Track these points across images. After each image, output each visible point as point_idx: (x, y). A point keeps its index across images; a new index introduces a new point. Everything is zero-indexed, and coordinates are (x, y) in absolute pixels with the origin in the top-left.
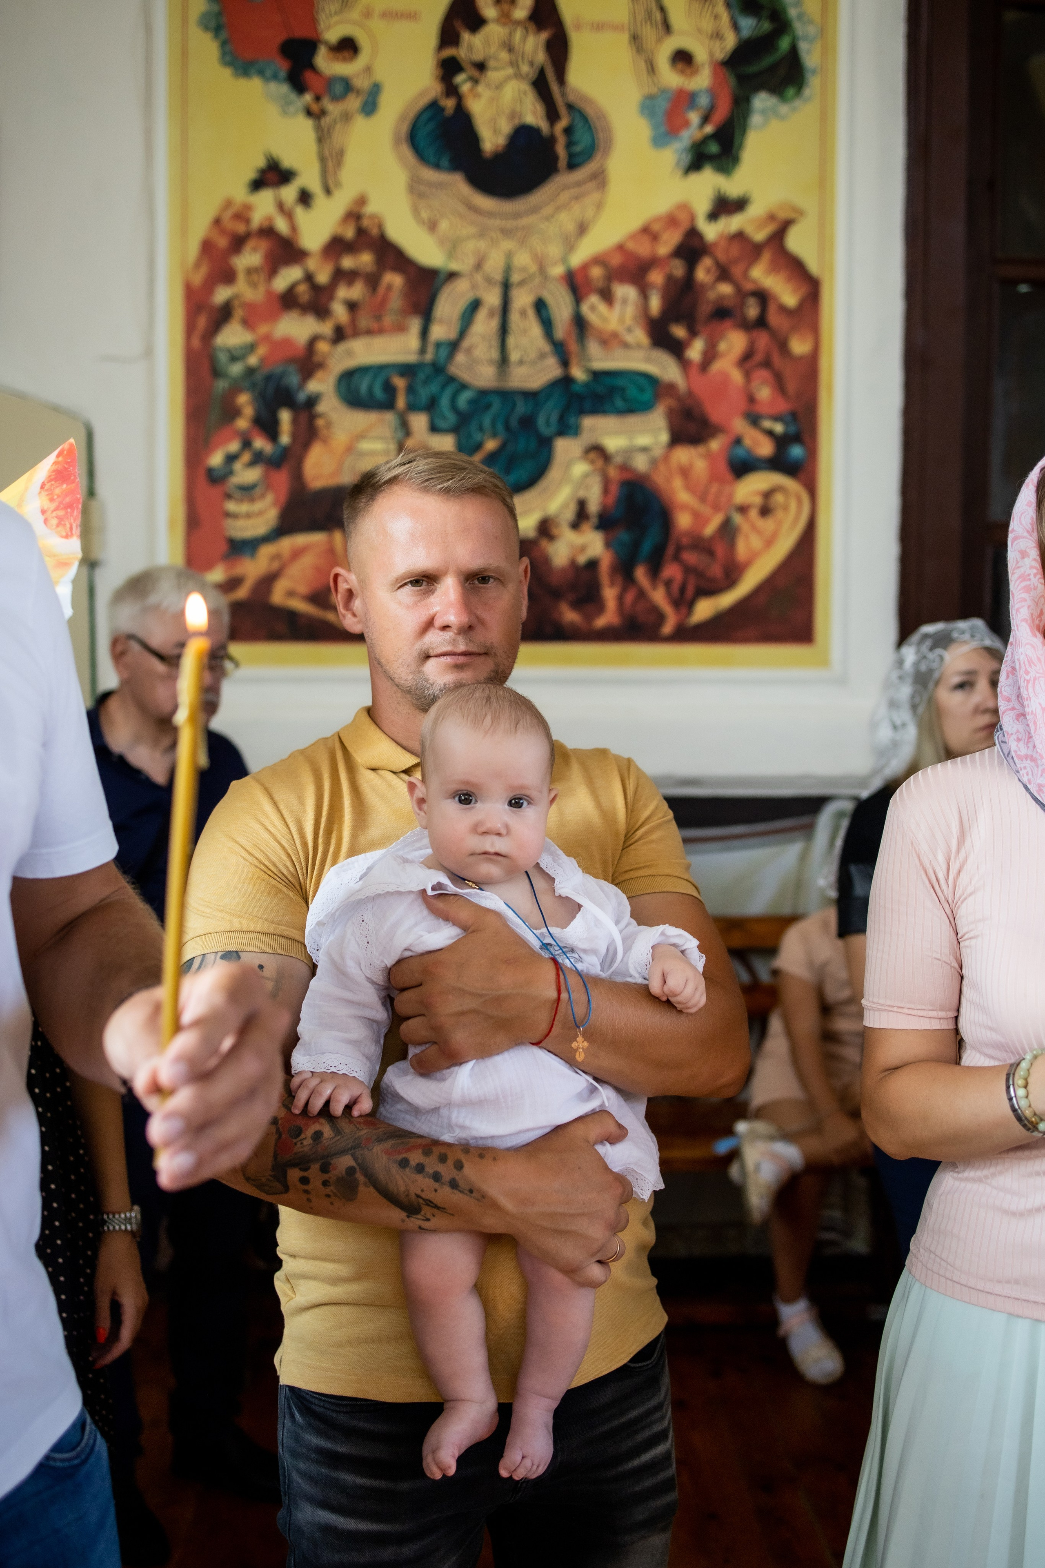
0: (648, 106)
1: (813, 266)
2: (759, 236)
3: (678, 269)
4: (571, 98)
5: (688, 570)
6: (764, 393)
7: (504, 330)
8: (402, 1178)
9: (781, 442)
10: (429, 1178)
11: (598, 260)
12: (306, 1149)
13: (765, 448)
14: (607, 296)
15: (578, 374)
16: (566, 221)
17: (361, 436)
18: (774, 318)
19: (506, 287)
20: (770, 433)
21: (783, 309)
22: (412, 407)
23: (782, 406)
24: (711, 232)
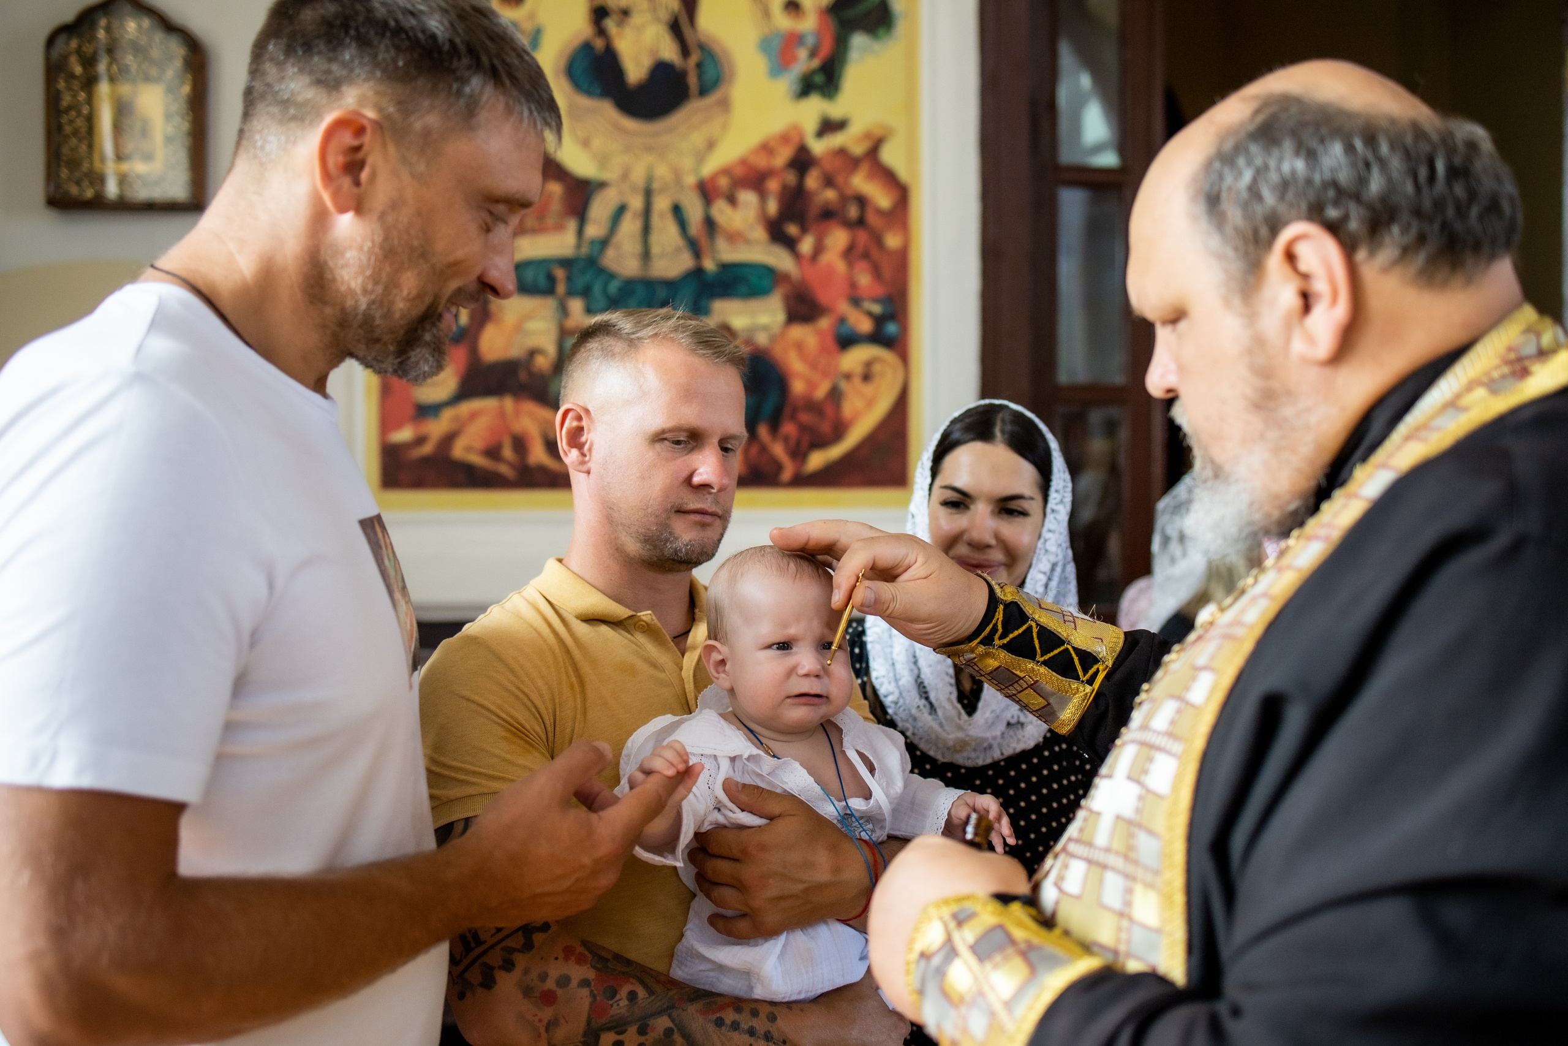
0: (765, 45)
1: (903, 173)
2: (858, 150)
3: (791, 178)
4: (703, 39)
5: (803, 428)
6: (864, 280)
7: (646, 230)
8: (719, 1037)
9: (879, 321)
10: (745, 1034)
11: (726, 171)
12: (623, 1011)
13: (865, 326)
14: (732, 200)
15: (709, 265)
16: (697, 139)
17: (528, 317)
18: (872, 218)
19: (648, 194)
20: (870, 314)
21: (880, 212)
22: (571, 293)
23: (880, 291)
24: (818, 147)
